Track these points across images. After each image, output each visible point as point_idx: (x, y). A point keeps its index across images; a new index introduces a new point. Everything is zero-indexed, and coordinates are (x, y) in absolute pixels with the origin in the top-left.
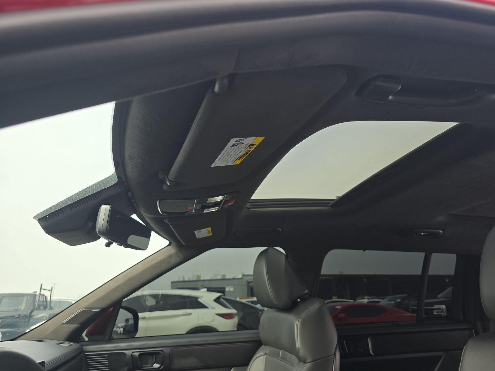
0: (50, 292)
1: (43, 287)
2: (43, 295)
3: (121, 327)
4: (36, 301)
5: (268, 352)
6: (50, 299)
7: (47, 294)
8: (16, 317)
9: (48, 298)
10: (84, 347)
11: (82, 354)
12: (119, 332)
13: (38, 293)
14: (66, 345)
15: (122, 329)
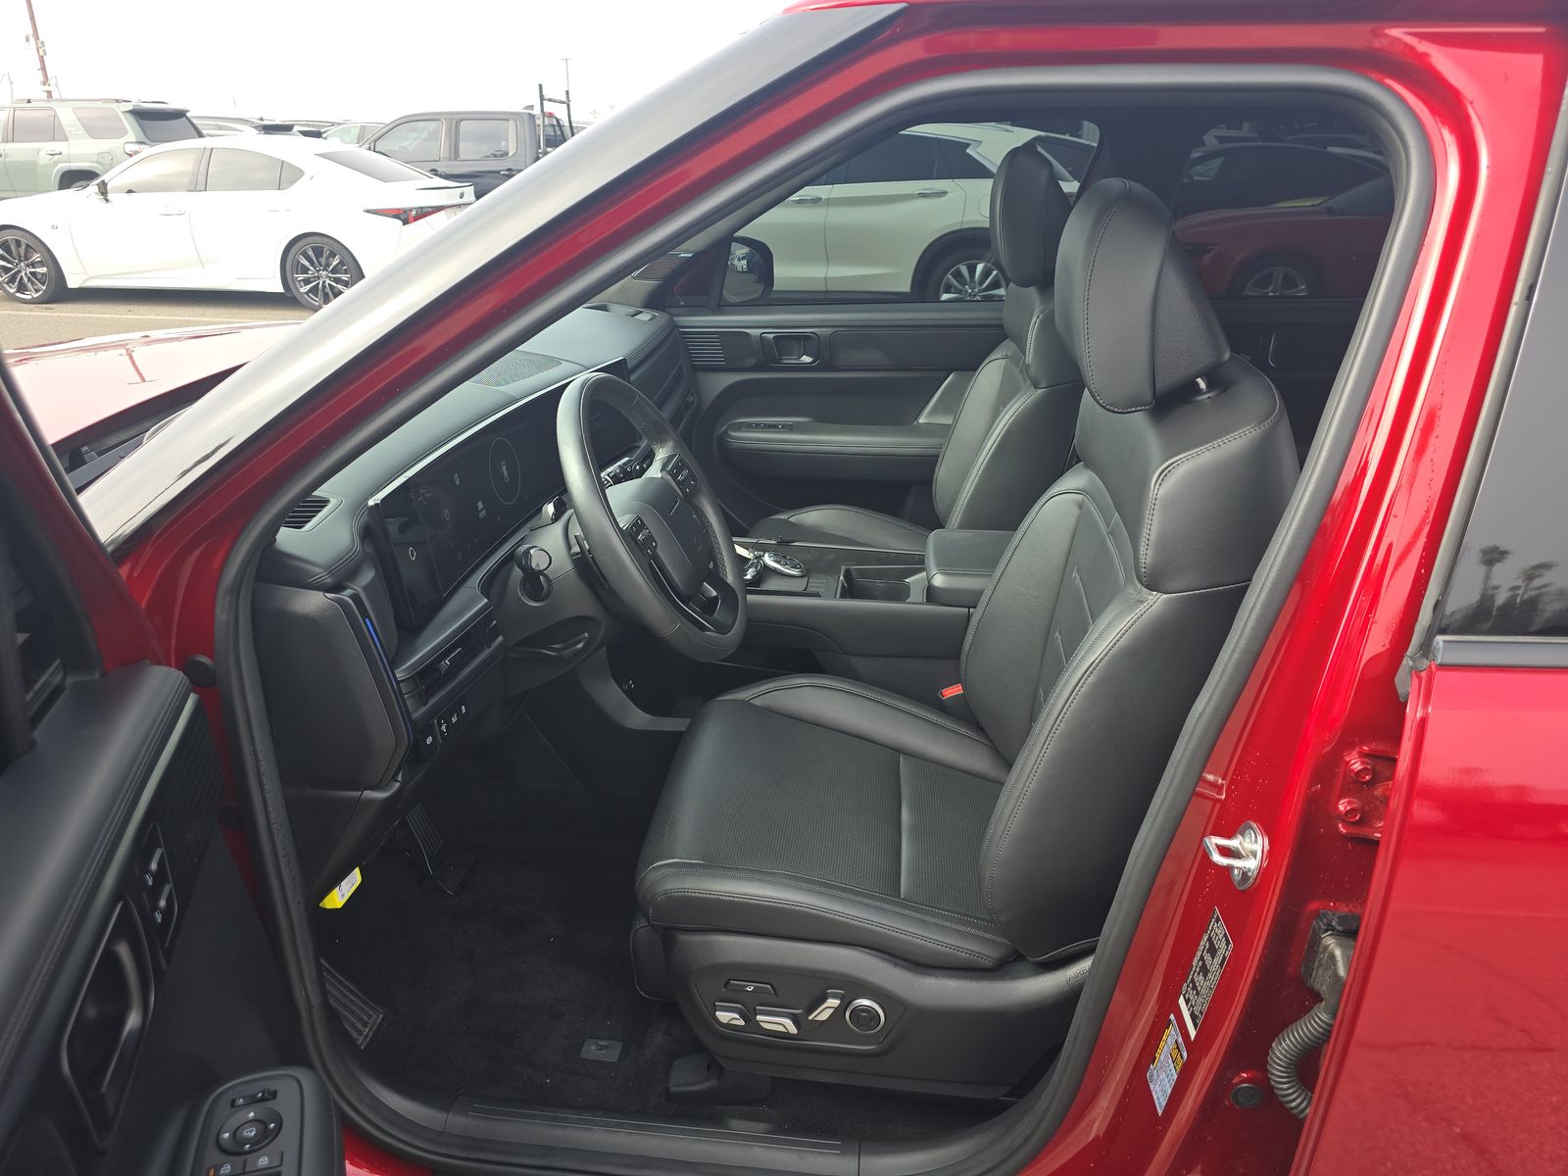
0: (566, 105)
1: (547, 95)
2: (551, 115)
3: (743, 258)
4: (539, 125)
5: (1009, 354)
6: (570, 122)
7: (560, 112)
8: (504, 175)
9: (565, 121)
10: (676, 319)
11: (676, 331)
12: (740, 269)
13: (537, 111)
14: (645, 317)
15: (745, 262)
